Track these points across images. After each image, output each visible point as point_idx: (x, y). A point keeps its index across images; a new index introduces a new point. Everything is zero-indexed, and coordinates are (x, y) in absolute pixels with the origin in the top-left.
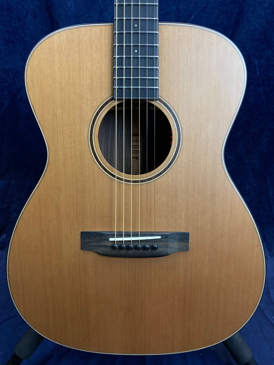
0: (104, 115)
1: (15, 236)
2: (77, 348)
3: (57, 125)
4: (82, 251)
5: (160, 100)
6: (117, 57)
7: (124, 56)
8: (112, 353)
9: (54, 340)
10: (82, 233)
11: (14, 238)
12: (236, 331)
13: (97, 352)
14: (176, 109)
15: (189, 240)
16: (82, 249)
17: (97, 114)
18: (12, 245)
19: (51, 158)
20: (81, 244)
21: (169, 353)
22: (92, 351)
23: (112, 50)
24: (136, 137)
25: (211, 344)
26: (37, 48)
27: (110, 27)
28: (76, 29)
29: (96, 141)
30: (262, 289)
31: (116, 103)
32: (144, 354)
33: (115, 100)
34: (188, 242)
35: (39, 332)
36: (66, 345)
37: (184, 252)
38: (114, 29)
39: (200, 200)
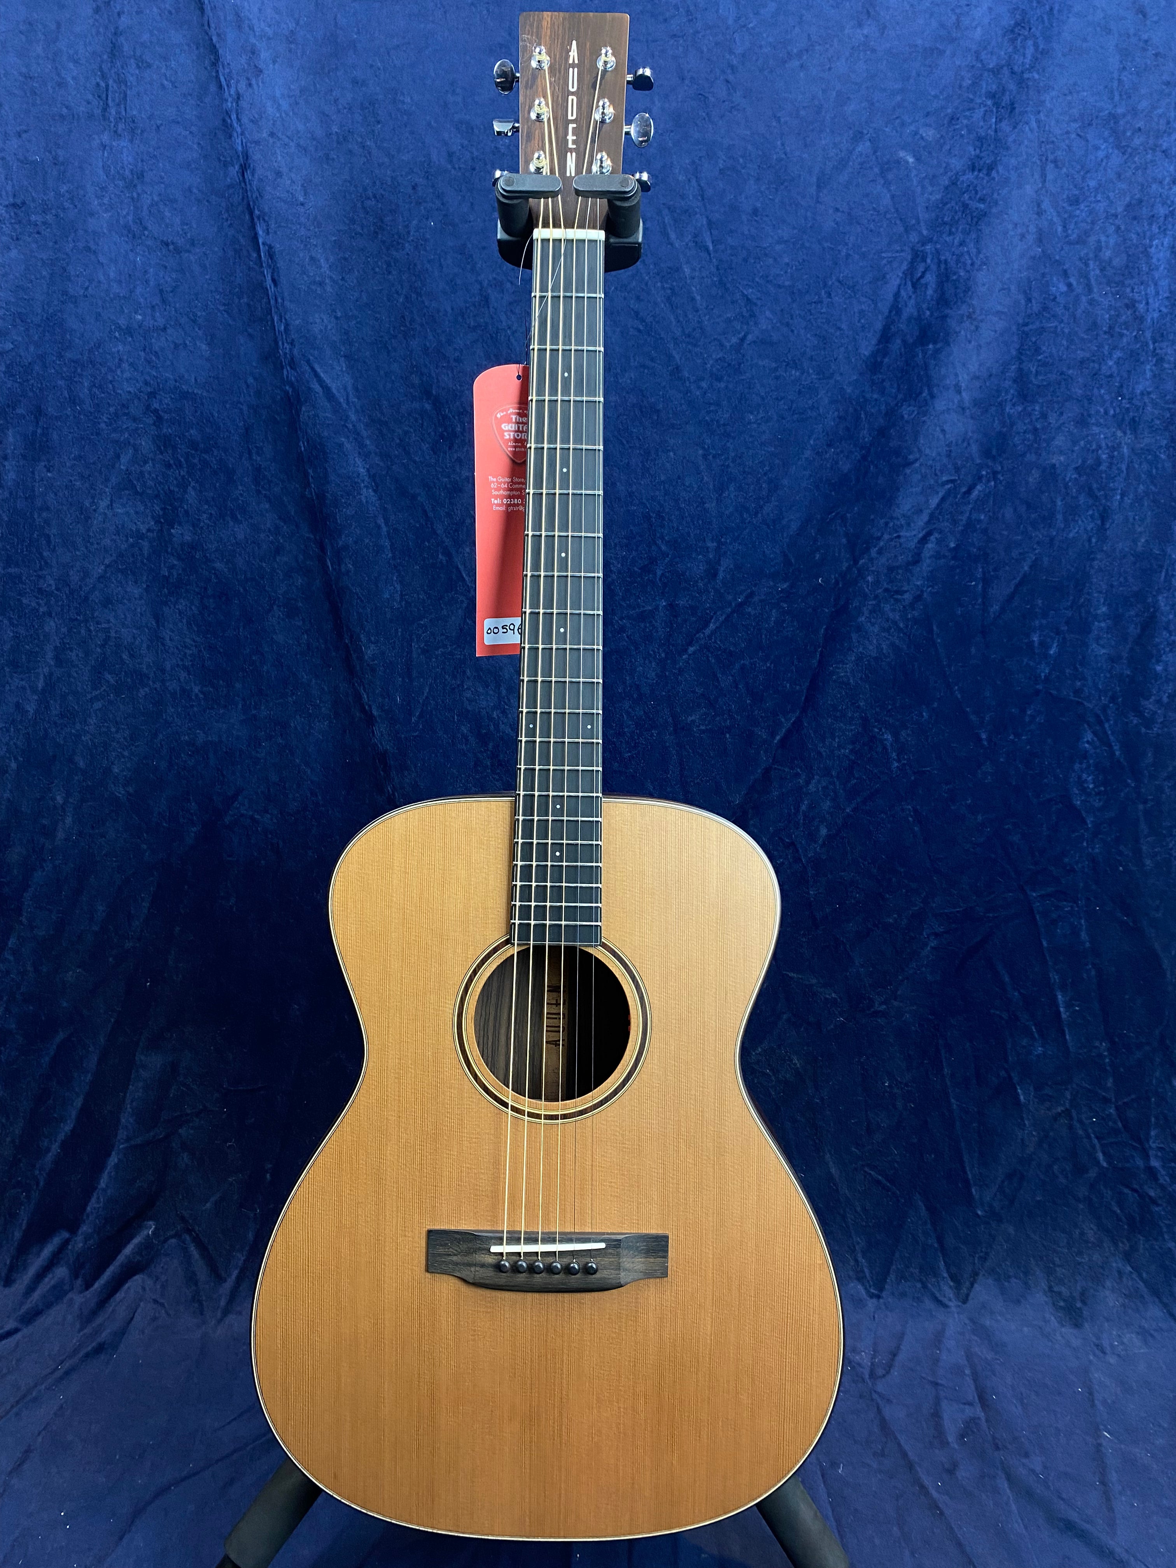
0: (488, 974)
1: (279, 1239)
2: (402, 1521)
3: (390, 994)
4: (428, 1275)
5: (604, 946)
6: (520, 863)
7: (534, 864)
8: (488, 1535)
9: (348, 1500)
10: (430, 1232)
11: (275, 1244)
12: (783, 1478)
13: (451, 1531)
14: (637, 965)
15: (667, 1251)
16: (427, 1270)
17: (475, 972)
18: (271, 1258)
19: (371, 1064)
20: (427, 1260)
21: (624, 1535)
22: (439, 1529)
23: (510, 851)
24: (555, 994)
25: (725, 1513)
26: (359, 839)
27: (508, 804)
28: (441, 807)
29: (468, 1028)
30: (837, 1371)
31: (515, 950)
32: (565, 1537)
33: (514, 944)
34: (666, 1257)
35: (314, 1477)
36: (378, 1513)
37: (658, 1280)
38: (515, 812)
39: (691, 1161)
